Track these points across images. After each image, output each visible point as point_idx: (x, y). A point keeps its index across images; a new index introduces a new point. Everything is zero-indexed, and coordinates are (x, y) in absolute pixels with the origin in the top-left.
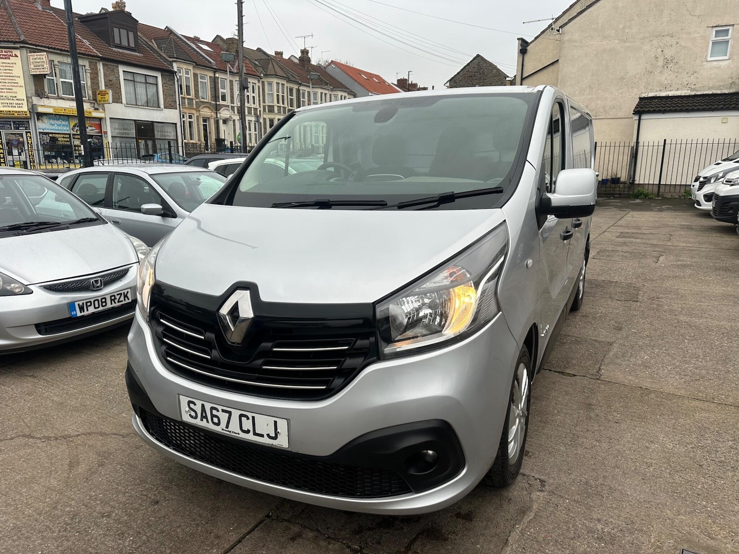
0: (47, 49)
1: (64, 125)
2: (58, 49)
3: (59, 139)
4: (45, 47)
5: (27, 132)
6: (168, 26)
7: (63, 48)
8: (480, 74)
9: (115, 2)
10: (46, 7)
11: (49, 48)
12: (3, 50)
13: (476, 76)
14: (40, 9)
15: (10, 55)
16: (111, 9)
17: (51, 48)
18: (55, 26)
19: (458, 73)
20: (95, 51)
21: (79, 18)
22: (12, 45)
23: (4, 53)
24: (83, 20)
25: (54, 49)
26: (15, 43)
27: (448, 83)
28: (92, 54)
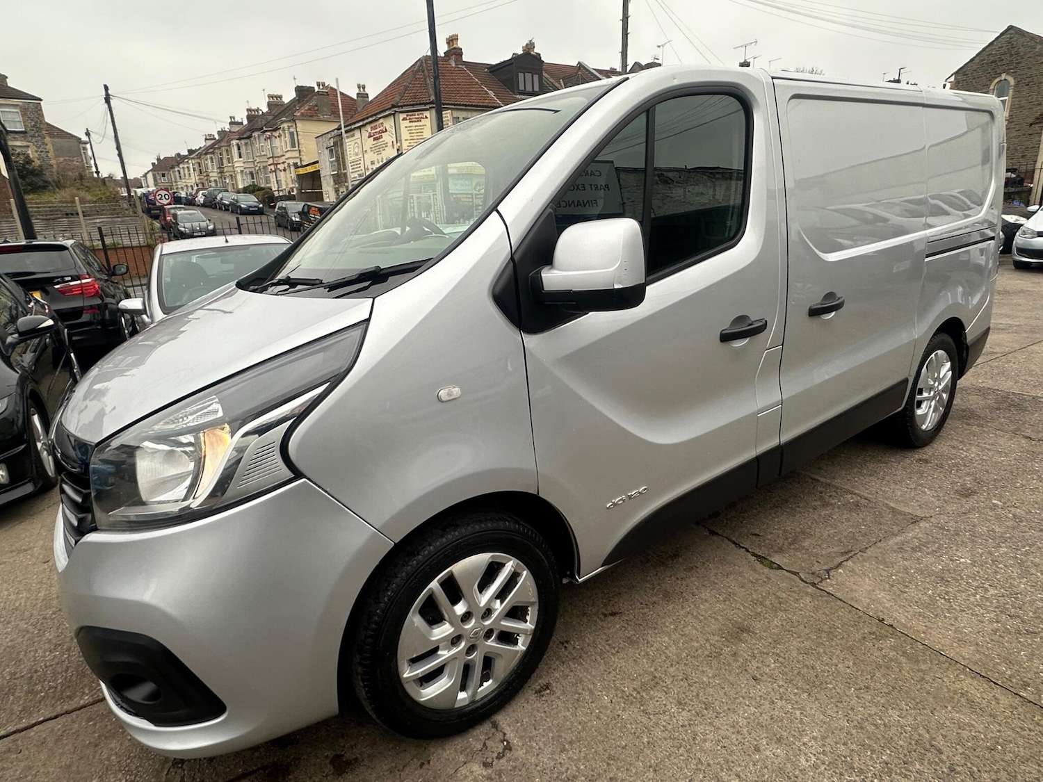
0: (453, 107)
1: (466, 185)
2: (463, 105)
3: (462, 200)
4: (451, 104)
5: (434, 195)
6: (581, 61)
7: (468, 103)
8: (1012, 55)
9: (525, 45)
10: (458, 63)
11: (454, 105)
12: (416, 113)
13: (1002, 60)
14: (454, 65)
15: (422, 118)
16: (520, 52)
17: (457, 105)
18: (464, 81)
19: (972, 60)
20: (498, 101)
21: (488, 69)
22: (423, 107)
23: (417, 116)
24: (491, 70)
25: (460, 105)
26: (425, 104)
27: (953, 77)
28: (495, 105)
